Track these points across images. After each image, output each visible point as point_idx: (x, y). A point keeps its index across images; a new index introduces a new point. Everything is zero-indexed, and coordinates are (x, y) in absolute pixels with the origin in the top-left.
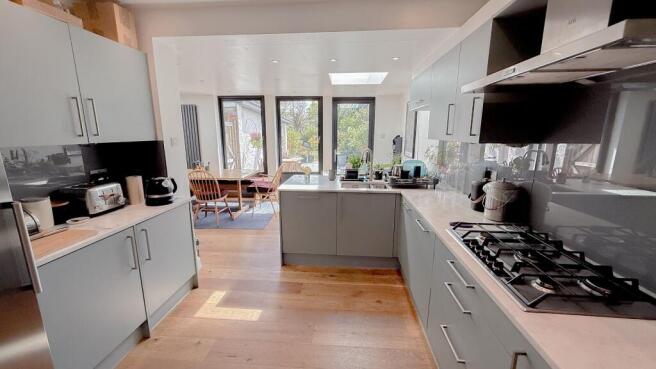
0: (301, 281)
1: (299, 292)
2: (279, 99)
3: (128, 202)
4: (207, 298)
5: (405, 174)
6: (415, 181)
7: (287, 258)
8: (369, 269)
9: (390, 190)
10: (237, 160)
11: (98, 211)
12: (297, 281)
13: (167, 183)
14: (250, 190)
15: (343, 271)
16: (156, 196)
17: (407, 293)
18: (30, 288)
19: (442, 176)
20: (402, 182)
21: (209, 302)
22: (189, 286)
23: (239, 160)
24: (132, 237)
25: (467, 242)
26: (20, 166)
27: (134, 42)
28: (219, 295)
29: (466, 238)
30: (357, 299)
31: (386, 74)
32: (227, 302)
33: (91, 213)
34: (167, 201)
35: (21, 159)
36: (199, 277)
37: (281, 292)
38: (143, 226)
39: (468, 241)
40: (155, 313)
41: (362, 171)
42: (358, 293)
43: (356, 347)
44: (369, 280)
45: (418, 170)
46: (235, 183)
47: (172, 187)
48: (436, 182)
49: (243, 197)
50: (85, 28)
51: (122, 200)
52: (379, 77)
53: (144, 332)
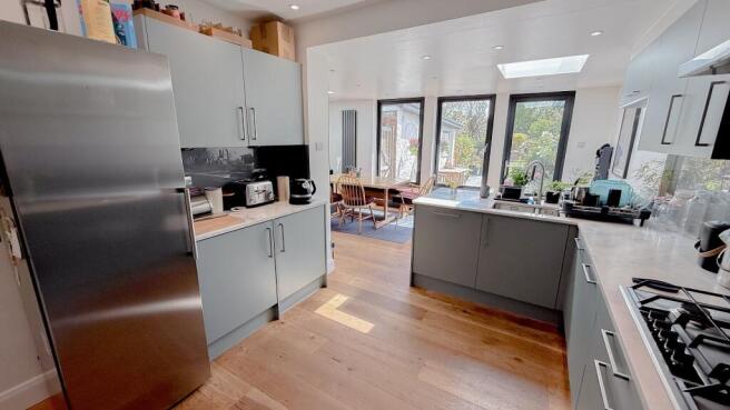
0: (427, 308)
1: (420, 319)
2: (441, 101)
3: (276, 199)
4: (331, 298)
5: (591, 199)
6: (605, 210)
7: (416, 278)
8: (518, 316)
9: (563, 218)
10: (392, 168)
11: (252, 203)
12: (423, 306)
13: (307, 185)
14: (396, 199)
15: (478, 310)
16: (297, 196)
17: (564, 361)
18: (191, 254)
19: (662, 208)
20: (584, 208)
21: (331, 302)
22: (318, 284)
23: (394, 168)
24: (272, 230)
25: (644, 311)
26: (225, 163)
27: (292, 55)
28: (341, 299)
29: (647, 305)
30: (486, 347)
31: (586, 56)
32: (347, 308)
33: (248, 204)
34: (305, 201)
35: (225, 157)
36: (328, 278)
37: (401, 313)
38: (281, 221)
39: (648, 309)
40: (285, 300)
41: (527, 190)
42: (491, 341)
43: (468, 402)
44: (512, 330)
45: (615, 196)
46: (382, 191)
47: (312, 189)
48: (645, 215)
49: (390, 206)
50: (254, 48)
51: (272, 196)
52: (576, 63)
53: (274, 313)
